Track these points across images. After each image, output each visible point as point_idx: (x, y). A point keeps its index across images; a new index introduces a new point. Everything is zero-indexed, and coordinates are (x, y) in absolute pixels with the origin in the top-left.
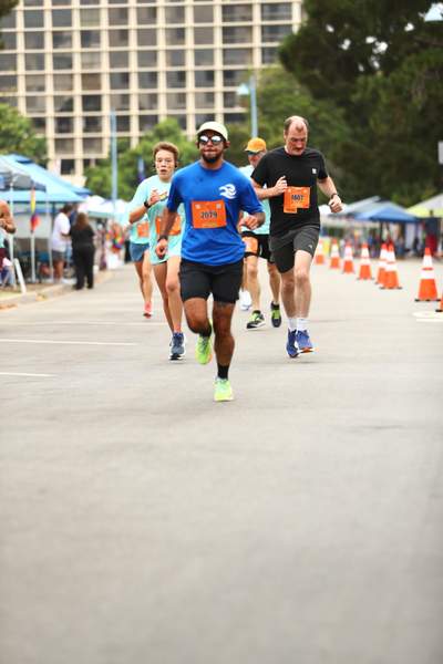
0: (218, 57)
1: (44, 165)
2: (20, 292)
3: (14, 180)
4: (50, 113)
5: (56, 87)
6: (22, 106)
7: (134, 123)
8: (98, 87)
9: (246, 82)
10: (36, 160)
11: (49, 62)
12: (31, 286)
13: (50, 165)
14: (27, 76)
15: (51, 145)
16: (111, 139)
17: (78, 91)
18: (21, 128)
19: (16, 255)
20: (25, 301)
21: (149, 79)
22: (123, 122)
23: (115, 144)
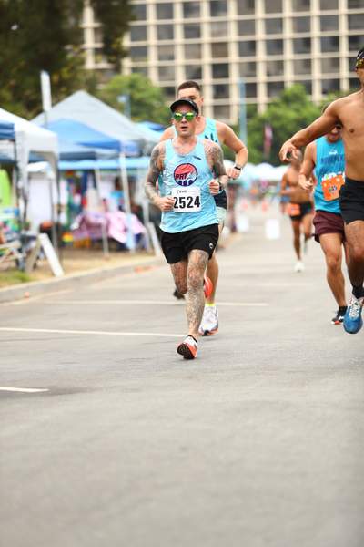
0: (343, 23)
2: (153, 254)
3: (148, 146)
4: (180, 81)
5: (187, 55)
6: (153, 76)
7: (262, 90)
8: (226, 54)
11: (178, 32)
14: (159, 47)
16: (239, 105)
17: (207, 59)
18: (154, 96)
19: (151, 219)
20: (160, 264)
21: (276, 46)
22: (251, 90)
23: (244, 111)
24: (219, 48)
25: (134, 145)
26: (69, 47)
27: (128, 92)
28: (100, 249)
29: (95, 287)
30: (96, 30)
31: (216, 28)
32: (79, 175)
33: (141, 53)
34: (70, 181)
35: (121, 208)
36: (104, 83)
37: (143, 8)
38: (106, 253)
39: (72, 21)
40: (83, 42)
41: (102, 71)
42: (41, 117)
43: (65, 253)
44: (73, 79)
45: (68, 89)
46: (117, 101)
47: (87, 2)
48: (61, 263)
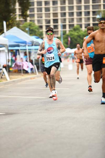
0: (91, 7)
1: (42, 38)
2: (36, 74)
3: (35, 43)
4: (44, 24)
5: (46, 17)
6: (36, 22)
7: (67, 27)
8: (57, 16)
9: (99, 14)
10: (40, 37)
11: (43, 10)
12: (39, 73)
13: (44, 39)
14: (38, 14)
15: (44, 33)
16: (61, 31)
17: (52, 18)
18: (36, 28)
19: (35, 64)
20: (38, 77)
21: (71, 14)
22: (64, 27)
23: (62, 33)
24: (55, 14)
25: (30, 42)
26: (12, 14)
27: (29, 27)
28: (20, 72)
29: (19, 83)
30: (19, 9)
31: (54, 9)
32: (15, 51)
33: (33, 16)
34: (12, 53)
35: (26, 61)
36: (22, 24)
37: (33, 3)
38: (22, 74)
39: (12, 6)
40: (16, 13)
41: (21, 21)
42: (4, 34)
43: (10, 74)
44: (13, 23)
45: (11, 26)
46: (25, 30)
47: (17, 1)
48: (9, 77)
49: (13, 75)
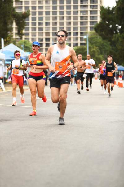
0: (79, 29)
5: (39, 35)
6: (30, 40)
8: (49, 35)
9: (86, 35)
11: (37, 29)
14: (32, 33)
17: (44, 37)
18: (30, 45)
24: (48, 34)
25: (25, 58)
26: (9, 32)
27: (24, 44)
30: (16, 28)
33: (28, 34)
36: (18, 42)
37: (28, 24)
39: (10, 26)
40: (13, 31)
41: (17, 39)
42: (1, 49)
43: (6, 85)
44: (10, 40)
45: (8, 43)
46: (21, 46)
47: (14, 21)
48: (5, 88)
49: (8, 86)
